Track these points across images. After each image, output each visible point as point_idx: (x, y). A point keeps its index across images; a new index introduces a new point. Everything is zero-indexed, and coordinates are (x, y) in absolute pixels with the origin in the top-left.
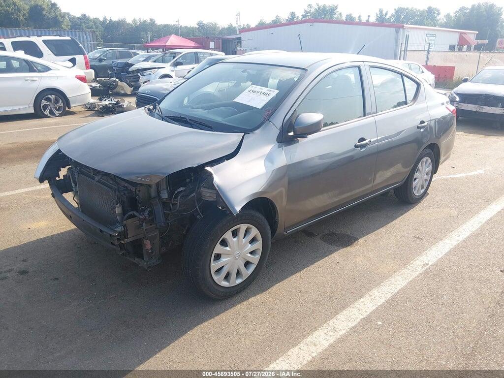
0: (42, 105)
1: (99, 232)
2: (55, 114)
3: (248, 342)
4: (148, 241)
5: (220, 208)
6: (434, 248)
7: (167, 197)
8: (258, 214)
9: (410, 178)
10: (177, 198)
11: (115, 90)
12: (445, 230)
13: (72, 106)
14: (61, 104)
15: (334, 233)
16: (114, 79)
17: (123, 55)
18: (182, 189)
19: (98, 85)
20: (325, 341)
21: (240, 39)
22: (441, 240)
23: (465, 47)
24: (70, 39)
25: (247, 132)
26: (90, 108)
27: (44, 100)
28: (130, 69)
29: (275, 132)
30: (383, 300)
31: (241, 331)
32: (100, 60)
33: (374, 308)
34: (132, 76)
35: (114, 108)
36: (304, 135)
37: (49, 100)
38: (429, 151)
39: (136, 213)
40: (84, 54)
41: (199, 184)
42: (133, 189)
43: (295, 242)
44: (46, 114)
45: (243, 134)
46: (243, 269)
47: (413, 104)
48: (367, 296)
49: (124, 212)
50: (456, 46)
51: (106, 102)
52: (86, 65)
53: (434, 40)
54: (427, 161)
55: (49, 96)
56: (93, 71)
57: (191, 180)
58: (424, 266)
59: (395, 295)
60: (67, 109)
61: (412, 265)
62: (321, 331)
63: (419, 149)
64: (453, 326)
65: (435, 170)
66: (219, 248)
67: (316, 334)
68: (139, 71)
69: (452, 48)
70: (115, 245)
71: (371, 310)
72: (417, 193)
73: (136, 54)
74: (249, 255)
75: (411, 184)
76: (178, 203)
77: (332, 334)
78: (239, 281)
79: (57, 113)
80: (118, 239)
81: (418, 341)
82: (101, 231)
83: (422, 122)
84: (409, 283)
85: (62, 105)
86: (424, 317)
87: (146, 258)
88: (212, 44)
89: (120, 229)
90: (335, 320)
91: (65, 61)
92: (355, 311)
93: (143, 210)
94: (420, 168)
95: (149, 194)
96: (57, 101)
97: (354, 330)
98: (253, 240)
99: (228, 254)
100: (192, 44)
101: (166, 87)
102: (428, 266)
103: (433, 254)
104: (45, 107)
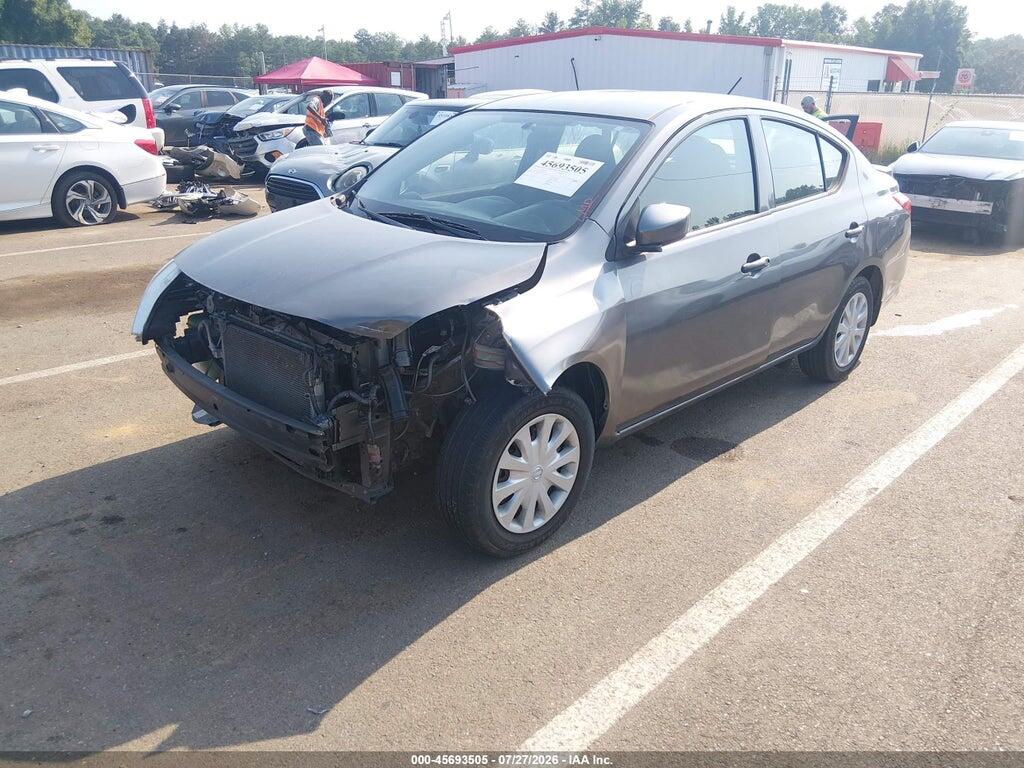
0: (68, 201)
1: (283, 429)
2: (94, 220)
3: (571, 628)
4: (375, 446)
5: (512, 382)
6: (884, 461)
7: (408, 365)
8: (574, 396)
9: (830, 334)
10: (427, 367)
11: (207, 171)
12: (900, 428)
13: (128, 201)
14: (106, 198)
15: (694, 439)
16: (205, 148)
17: (213, 100)
18: (434, 349)
19: (172, 160)
20: (710, 625)
21: (451, 66)
22: (894, 446)
23: (898, 85)
24: (115, 65)
25: (552, 240)
26: (164, 206)
27: (73, 190)
28: (237, 128)
29: (604, 241)
30: (805, 553)
31: (554, 611)
32: (168, 110)
33: (791, 566)
34: (241, 142)
35: (215, 206)
36: (655, 247)
37: (81, 190)
38: (864, 281)
39: (353, 395)
40: (143, 97)
41: (469, 337)
42: (348, 349)
43: (625, 454)
44: (76, 219)
45: (545, 244)
46: (546, 499)
47: (837, 191)
48: (774, 546)
49: (328, 395)
50: (881, 82)
51: (195, 195)
52: (147, 119)
53: (839, 71)
54: (859, 299)
55: (83, 182)
56: (160, 131)
57: (449, 332)
58: (870, 492)
59: (824, 543)
60: (119, 209)
61: (848, 491)
62: (700, 607)
63: (847, 277)
64: (937, 594)
65: (872, 319)
66: (506, 461)
67: (693, 611)
68: (254, 130)
69: (873, 86)
70: (318, 455)
71: (786, 570)
72: (841, 362)
73: (241, 98)
74: (557, 474)
75: (832, 346)
76: (430, 376)
77: (721, 611)
78: (539, 523)
79: (99, 217)
80: (325, 443)
81: (879, 619)
82: (289, 428)
83: (854, 225)
84: (848, 522)
85: (109, 200)
86: (882, 579)
87: (367, 481)
88: (396, 78)
89: (325, 424)
90: (722, 589)
91: (112, 111)
92: (757, 571)
93: (367, 390)
94: (848, 314)
95: (375, 359)
96: (98, 193)
97: (758, 605)
98: (564, 447)
99: (521, 471)
100: (357, 77)
101: (329, 162)
102: (877, 493)
103: (884, 472)
104: (75, 205)
